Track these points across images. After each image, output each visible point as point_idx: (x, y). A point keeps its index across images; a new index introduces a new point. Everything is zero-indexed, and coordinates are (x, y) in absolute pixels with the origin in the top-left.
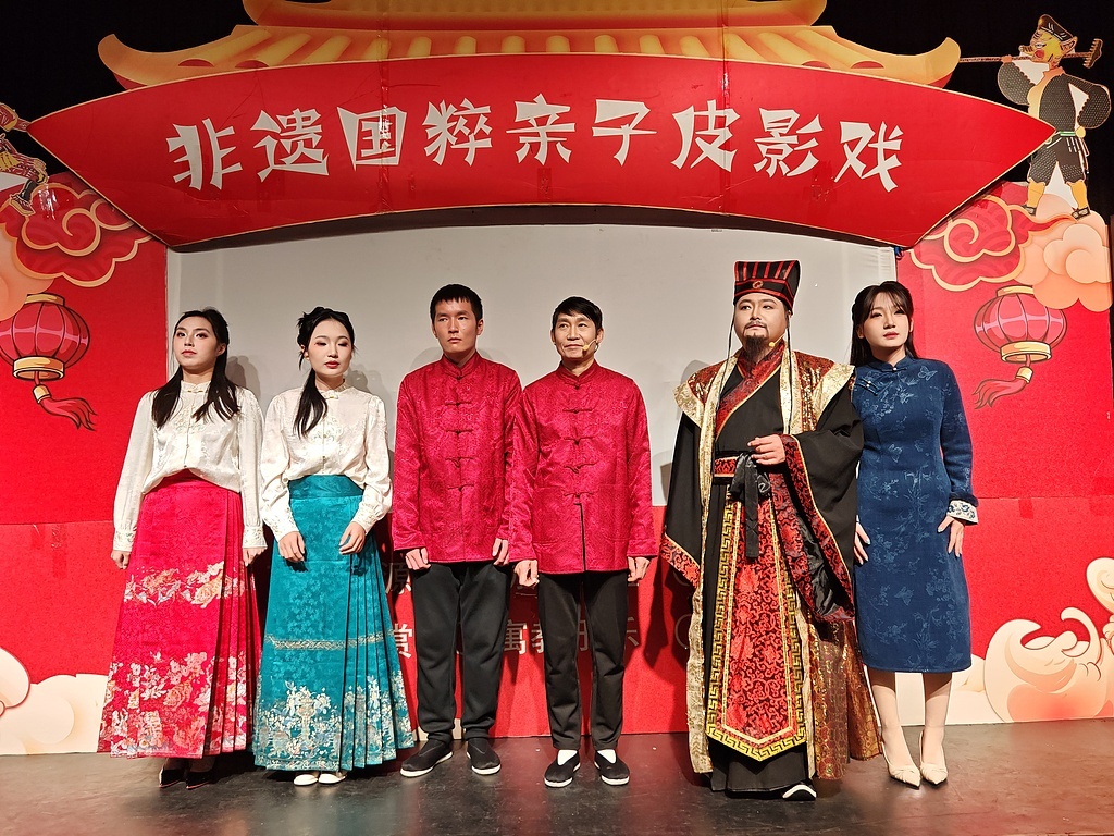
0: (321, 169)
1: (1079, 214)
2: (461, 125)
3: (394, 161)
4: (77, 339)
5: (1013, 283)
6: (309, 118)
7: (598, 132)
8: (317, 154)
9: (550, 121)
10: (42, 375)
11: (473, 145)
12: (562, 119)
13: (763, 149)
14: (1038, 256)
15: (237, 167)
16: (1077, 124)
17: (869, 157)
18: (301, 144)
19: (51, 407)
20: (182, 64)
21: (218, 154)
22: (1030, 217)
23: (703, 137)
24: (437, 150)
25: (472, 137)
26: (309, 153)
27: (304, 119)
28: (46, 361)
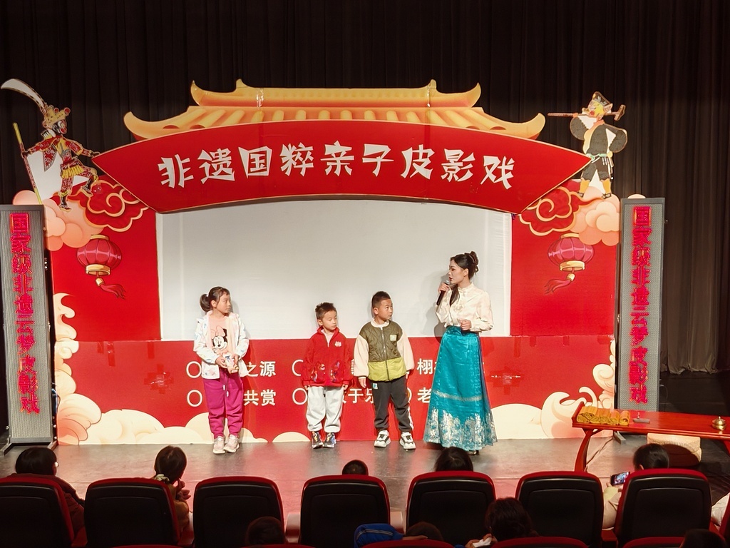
0: (231, 178)
1: (605, 197)
2: (298, 156)
3: (266, 174)
4: (115, 256)
5: (569, 232)
6: (225, 153)
7: (365, 160)
8: (229, 170)
9: (342, 154)
10: (100, 273)
11: (304, 166)
12: (348, 154)
13: (446, 168)
14: (583, 218)
15: (191, 177)
16: (608, 150)
17: (497, 173)
18: (221, 166)
19: (105, 288)
20: (165, 128)
21: (182, 171)
22: (580, 198)
23: (416, 163)
24: (287, 168)
25: (304, 162)
26: (226, 170)
27: (223, 154)
28: (102, 266)
